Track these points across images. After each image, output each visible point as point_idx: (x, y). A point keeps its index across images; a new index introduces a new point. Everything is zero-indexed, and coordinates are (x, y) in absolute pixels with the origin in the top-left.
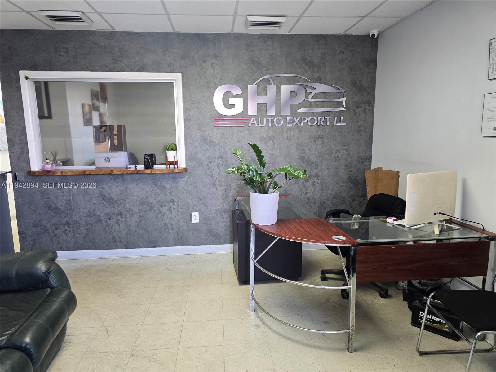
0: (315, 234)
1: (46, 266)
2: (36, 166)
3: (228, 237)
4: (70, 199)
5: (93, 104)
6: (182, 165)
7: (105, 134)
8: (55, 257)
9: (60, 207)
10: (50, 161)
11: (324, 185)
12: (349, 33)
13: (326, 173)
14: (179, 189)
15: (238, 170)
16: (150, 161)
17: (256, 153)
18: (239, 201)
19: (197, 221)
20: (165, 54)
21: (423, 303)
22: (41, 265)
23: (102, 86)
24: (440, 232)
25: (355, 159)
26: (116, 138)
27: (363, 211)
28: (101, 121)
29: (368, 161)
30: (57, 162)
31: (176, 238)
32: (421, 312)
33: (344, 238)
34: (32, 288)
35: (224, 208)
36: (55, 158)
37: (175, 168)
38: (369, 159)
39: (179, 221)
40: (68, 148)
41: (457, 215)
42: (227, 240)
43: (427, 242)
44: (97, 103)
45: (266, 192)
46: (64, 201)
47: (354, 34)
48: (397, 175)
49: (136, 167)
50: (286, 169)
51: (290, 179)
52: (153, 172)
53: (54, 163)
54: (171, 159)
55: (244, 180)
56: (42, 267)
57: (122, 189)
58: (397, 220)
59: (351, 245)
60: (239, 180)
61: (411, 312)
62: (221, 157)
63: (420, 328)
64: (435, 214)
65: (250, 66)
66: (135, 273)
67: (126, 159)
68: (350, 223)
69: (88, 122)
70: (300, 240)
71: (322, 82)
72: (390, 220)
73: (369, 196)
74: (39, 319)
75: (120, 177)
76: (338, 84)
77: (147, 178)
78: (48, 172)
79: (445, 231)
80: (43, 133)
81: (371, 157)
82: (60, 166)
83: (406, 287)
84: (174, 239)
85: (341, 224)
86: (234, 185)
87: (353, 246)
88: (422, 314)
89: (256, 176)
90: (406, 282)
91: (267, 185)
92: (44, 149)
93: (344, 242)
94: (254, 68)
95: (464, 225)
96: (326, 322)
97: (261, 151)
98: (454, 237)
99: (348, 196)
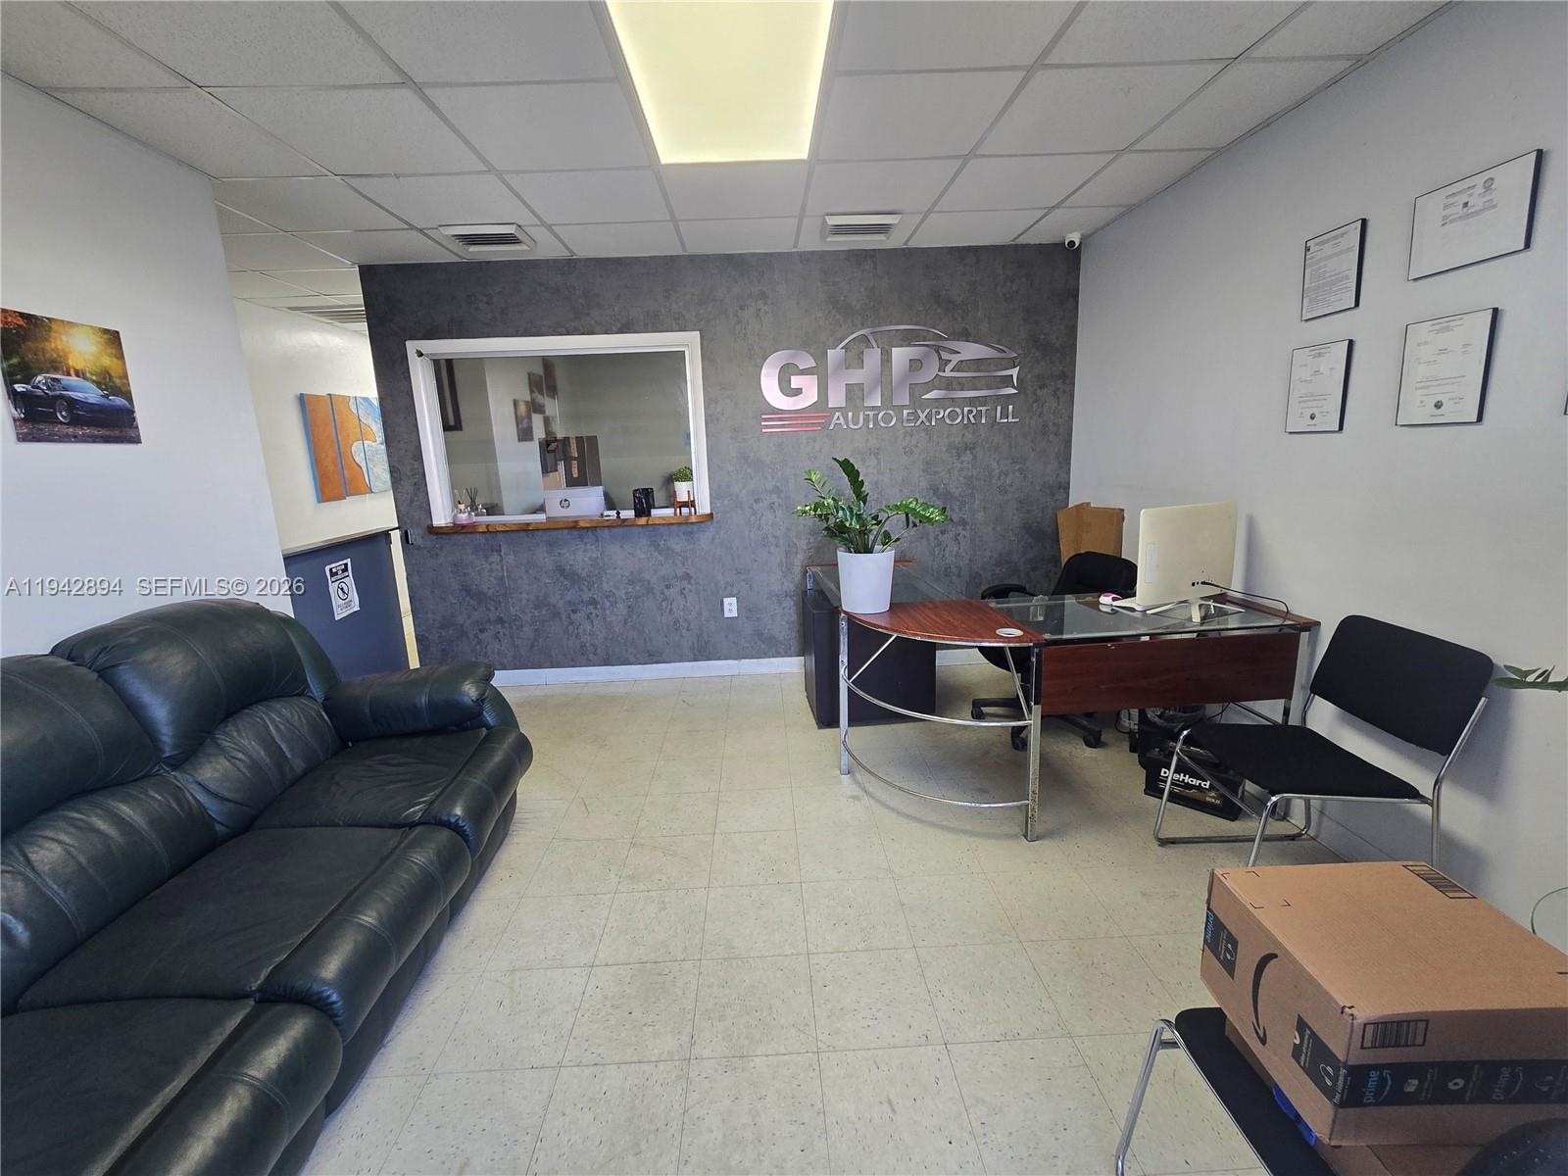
0: (963, 626)
1: (477, 689)
2: (441, 517)
3: (794, 645)
4: (503, 576)
5: (533, 401)
6: (704, 507)
7: (555, 456)
8: (491, 676)
9: (486, 590)
10: (466, 507)
11: (977, 540)
12: (1024, 240)
13: (980, 516)
14: (698, 553)
15: (815, 510)
16: (644, 502)
17: (849, 476)
18: (814, 575)
19: (735, 614)
20: (668, 297)
21: (1167, 752)
22: (468, 686)
23: (548, 363)
24: (1204, 618)
25: (1038, 488)
26: (575, 463)
27: (1053, 587)
28: (548, 432)
29: (1062, 491)
30: (477, 509)
31: (696, 645)
32: (1163, 770)
33: (1018, 633)
34: (454, 728)
35: (784, 589)
36: (473, 500)
37: (690, 513)
38: (1065, 487)
39: (700, 614)
40: (494, 484)
41: (1236, 588)
42: (792, 648)
43: (1177, 637)
44: (540, 399)
45: (868, 550)
46: (492, 579)
47: (1032, 243)
48: (1119, 515)
49: (618, 513)
50: (907, 506)
51: (915, 525)
52: (650, 523)
53: (472, 510)
54: (682, 497)
55: (827, 529)
56: (470, 691)
57: (594, 556)
58: (1119, 599)
59: (1032, 644)
60: (814, 533)
61: (1145, 771)
62: (777, 490)
63: (1161, 798)
64: (1193, 584)
65: (830, 312)
66: (625, 708)
67: (601, 499)
68: (1028, 608)
69: (525, 435)
70: (936, 638)
71: (970, 339)
72: (1106, 600)
73: (1064, 559)
74: (475, 778)
75: (590, 533)
76: (1003, 341)
77: (639, 533)
78: (463, 527)
79: (1212, 616)
80: (452, 456)
81: (1069, 483)
82: (482, 515)
83: (1136, 727)
84: (692, 648)
85: (1009, 609)
86: (803, 544)
87: (1035, 646)
88: (1165, 773)
89: (852, 520)
90: (1135, 712)
91: (872, 538)
92: (454, 484)
93: (1018, 639)
94: (838, 316)
95: (1249, 605)
96: (983, 791)
97: (858, 473)
98: (1229, 627)
99: (1023, 560)
